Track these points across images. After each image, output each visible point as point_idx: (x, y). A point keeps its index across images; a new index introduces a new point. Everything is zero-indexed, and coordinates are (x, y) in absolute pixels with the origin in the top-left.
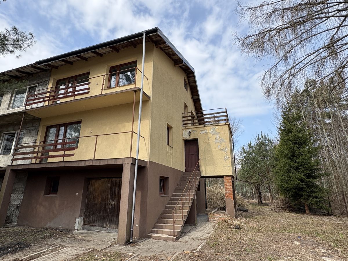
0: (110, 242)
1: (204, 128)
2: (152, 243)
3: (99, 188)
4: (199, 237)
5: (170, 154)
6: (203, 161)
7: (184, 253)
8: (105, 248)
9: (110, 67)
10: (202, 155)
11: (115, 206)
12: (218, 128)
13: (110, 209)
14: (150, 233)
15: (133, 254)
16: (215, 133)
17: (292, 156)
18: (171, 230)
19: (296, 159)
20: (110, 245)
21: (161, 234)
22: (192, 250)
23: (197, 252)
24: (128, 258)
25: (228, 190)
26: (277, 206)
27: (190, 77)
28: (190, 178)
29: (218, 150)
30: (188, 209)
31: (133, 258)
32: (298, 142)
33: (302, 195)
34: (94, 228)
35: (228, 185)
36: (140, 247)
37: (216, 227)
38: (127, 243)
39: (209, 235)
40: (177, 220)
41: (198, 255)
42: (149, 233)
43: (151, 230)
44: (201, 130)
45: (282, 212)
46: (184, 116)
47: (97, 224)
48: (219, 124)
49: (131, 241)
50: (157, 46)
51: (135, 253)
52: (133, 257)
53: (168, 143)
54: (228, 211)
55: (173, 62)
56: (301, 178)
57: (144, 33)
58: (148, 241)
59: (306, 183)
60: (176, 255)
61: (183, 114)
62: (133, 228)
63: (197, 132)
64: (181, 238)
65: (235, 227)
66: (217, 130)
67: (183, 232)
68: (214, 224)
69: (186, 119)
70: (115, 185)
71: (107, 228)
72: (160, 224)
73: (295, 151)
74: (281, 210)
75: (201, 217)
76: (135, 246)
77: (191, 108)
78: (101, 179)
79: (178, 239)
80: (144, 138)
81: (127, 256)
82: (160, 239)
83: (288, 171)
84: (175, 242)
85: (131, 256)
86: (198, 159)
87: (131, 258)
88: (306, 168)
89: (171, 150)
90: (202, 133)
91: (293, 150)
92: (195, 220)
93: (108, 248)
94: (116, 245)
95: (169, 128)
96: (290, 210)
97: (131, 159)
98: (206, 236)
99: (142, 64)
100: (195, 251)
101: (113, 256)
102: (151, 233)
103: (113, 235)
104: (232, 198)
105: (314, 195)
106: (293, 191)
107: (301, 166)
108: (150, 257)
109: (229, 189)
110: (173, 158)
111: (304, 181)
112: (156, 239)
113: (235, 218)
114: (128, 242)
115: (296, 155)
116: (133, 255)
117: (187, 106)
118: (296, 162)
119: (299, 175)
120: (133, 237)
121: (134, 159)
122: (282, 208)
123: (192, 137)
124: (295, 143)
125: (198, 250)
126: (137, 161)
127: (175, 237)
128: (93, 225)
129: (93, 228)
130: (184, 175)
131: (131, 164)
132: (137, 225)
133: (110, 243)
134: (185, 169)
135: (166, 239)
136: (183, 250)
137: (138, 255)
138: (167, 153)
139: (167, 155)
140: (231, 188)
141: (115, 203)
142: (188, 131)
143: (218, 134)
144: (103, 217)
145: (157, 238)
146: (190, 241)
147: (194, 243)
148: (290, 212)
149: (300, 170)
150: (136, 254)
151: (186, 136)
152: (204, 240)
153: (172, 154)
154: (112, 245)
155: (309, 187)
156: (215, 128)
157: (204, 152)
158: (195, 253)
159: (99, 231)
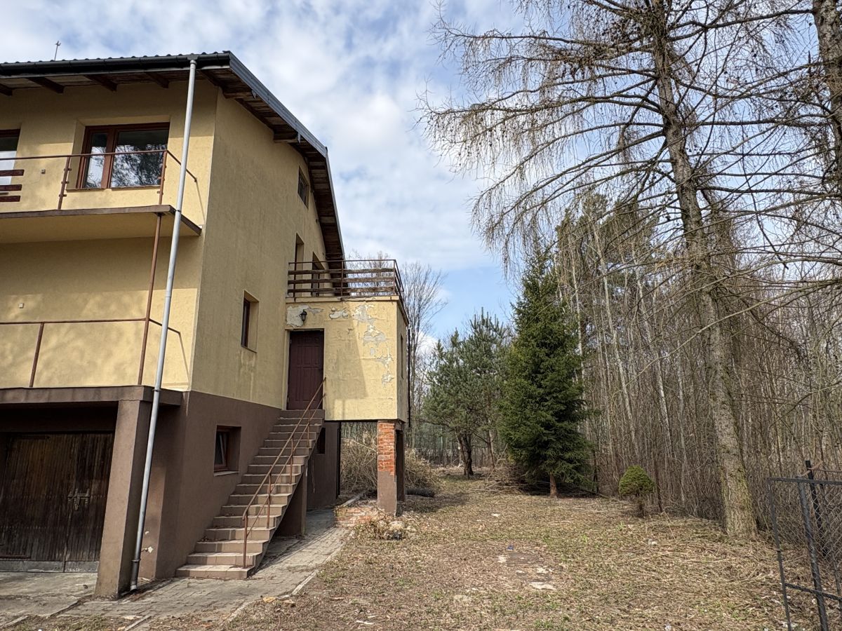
0: (75, 596)
1: (340, 304)
2: (188, 587)
3: (42, 460)
4: (306, 564)
5: (249, 370)
6: (332, 385)
7: (263, 601)
8: (62, 611)
9: (86, 127)
10: (330, 369)
11: (89, 505)
12: (373, 306)
13: (75, 513)
14: (185, 565)
15: (138, 617)
16: (365, 318)
17: (535, 371)
18: (238, 555)
19: (542, 379)
20: (76, 602)
21: (211, 566)
22: (282, 595)
23: (292, 596)
24: (124, 627)
25: (385, 454)
26: (497, 481)
27: (317, 168)
28: (297, 426)
29: (370, 359)
30: (285, 503)
31: (138, 624)
32: (548, 341)
33: (545, 458)
34: (24, 564)
35: (385, 440)
36: (158, 601)
37: (348, 539)
38: (123, 594)
39: (329, 558)
40: (253, 529)
41: (293, 602)
42: (181, 566)
43: (188, 557)
44: (333, 309)
45: (506, 494)
46: (293, 269)
47: (35, 553)
48: (377, 298)
49: (133, 587)
50: (227, 94)
51: (143, 614)
52: (137, 622)
53: (245, 343)
54: (381, 500)
55: (272, 131)
56: (547, 420)
57: (192, 61)
58: (177, 583)
59: (555, 430)
60: (242, 608)
61: (289, 263)
62: (139, 558)
63: (323, 314)
64: (262, 569)
65: (391, 536)
66: (370, 312)
67: (268, 556)
68: (347, 531)
69: (299, 277)
70: (93, 452)
71: (65, 562)
72: (211, 541)
73: (542, 361)
74: (503, 489)
75: (320, 516)
76: (143, 599)
77: (314, 246)
78: (49, 435)
79: (254, 574)
80: (179, 333)
81: (121, 623)
82: (208, 577)
83: (523, 405)
84: (245, 579)
85: (132, 621)
86: (321, 379)
87: (133, 625)
88: (558, 400)
89: (250, 358)
90: (335, 316)
91: (536, 360)
92: (300, 527)
93: (69, 609)
94: (93, 602)
95: (249, 304)
96: (522, 489)
97: (141, 390)
98: (320, 562)
99: (183, 137)
100: (287, 596)
101: (86, 626)
102: (187, 564)
103: (83, 578)
104: (391, 471)
105: (567, 455)
106: (529, 448)
107: (549, 393)
108: (179, 618)
109: (386, 452)
110: (254, 377)
111: (552, 427)
112: (198, 578)
113: (395, 514)
114: (125, 591)
115: (542, 371)
116: (138, 619)
117: (303, 244)
118: (540, 386)
119: (544, 414)
120: (139, 578)
121: (149, 390)
122: (507, 484)
123: (310, 325)
124: (544, 345)
125: (295, 593)
126: (156, 395)
127: (246, 570)
128: (20, 558)
129: (21, 564)
130: (282, 418)
131: (141, 401)
132: (150, 550)
133: (74, 599)
134: (287, 403)
135: (224, 577)
136: (262, 597)
137: (150, 618)
138: (240, 367)
139: (239, 372)
140: (393, 447)
141: (89, 498)
142: (301, 308)
143: (371, 320)
144: (54, 534)
145: (200, 577)
146: (281, 576)
147: (291, 578)
148: (523, 494)
149: (546, 404)
150: (144, 616)
151: (296, 323)
152: (313, 569)
153: (252, 369)
154: (79, 603)
155: (560, 438)
156: (367, 307)
157: (335, 364)
158: (287, 599)
159: (41, 571)
